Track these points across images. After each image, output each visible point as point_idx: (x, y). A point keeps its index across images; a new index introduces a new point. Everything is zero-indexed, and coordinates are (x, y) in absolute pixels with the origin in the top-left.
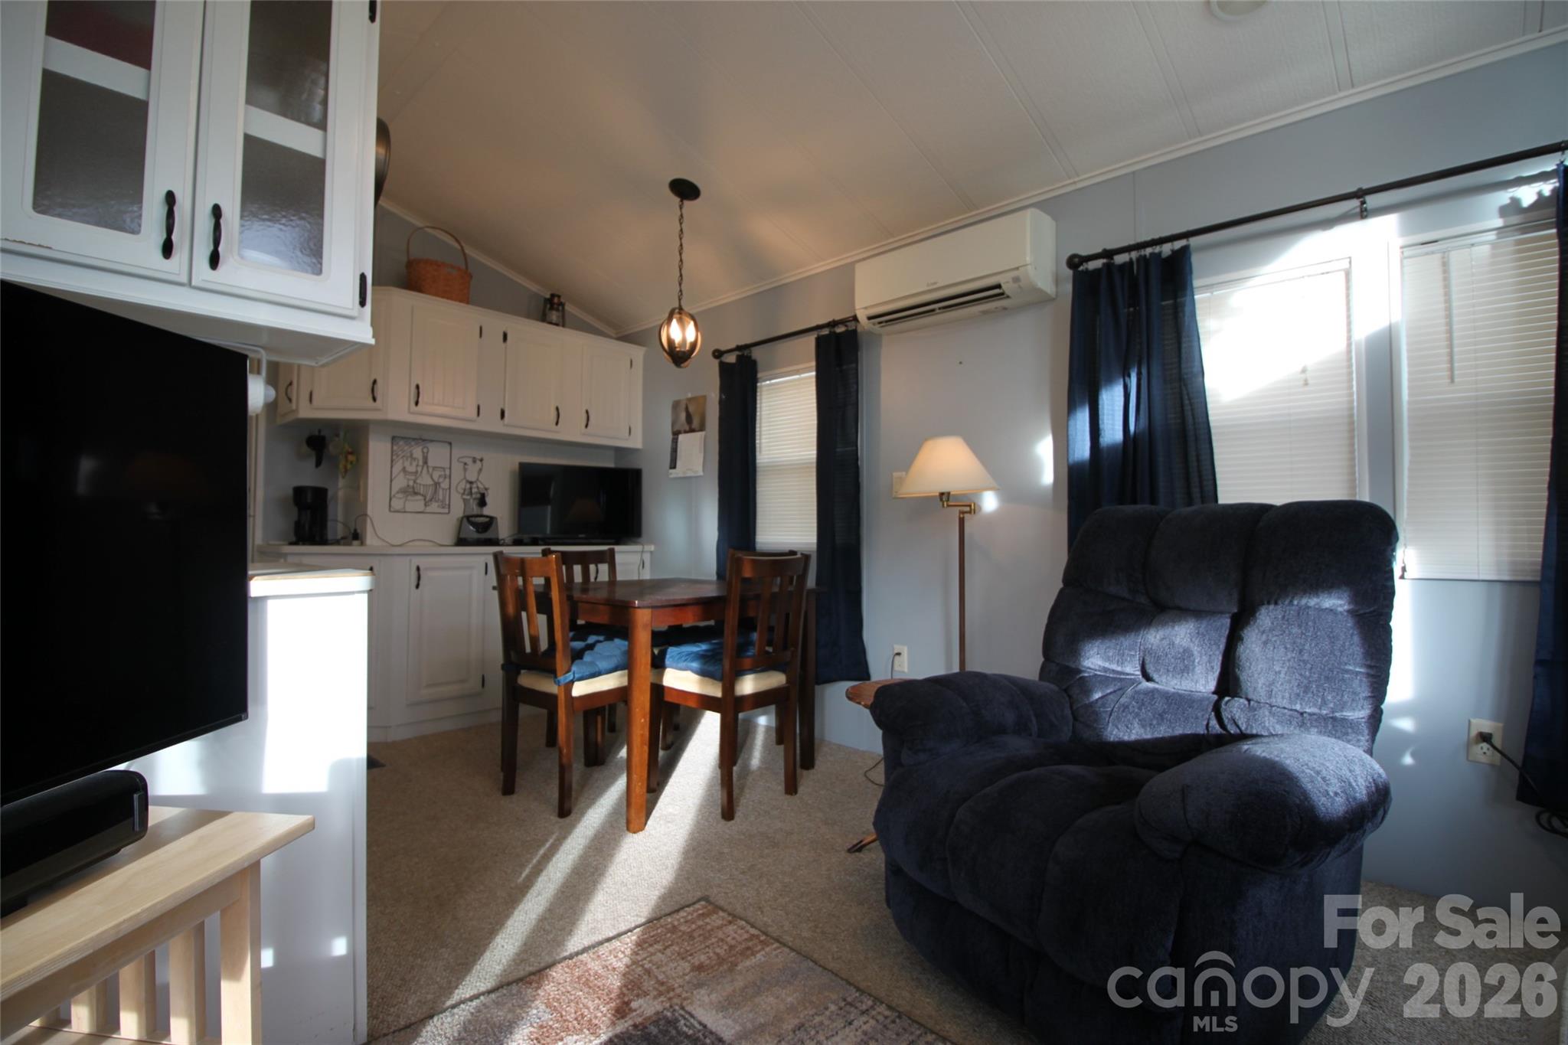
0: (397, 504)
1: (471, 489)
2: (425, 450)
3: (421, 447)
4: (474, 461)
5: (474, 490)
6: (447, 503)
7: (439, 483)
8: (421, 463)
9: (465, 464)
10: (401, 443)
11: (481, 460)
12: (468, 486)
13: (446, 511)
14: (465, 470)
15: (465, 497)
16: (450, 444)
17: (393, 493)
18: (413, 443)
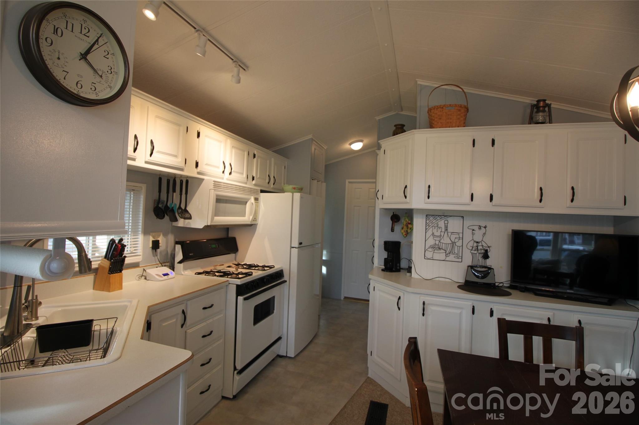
0: (429, 254)
1: (477, 246)
2: (446, 222)
3: (443, 221)
4: (480, 228)
5: (480, 248)
6: (461, 255)
7: (455, 243)
8: (443, 230)
9: (473, 230)
10: (431, 218)
11: (485, 227)
12: (475, 244)
13: (460, 260)
14: (473, 234)
15: (472, 252)
16: (463, 217)
17: (426, 249)
18: (438, 218)
